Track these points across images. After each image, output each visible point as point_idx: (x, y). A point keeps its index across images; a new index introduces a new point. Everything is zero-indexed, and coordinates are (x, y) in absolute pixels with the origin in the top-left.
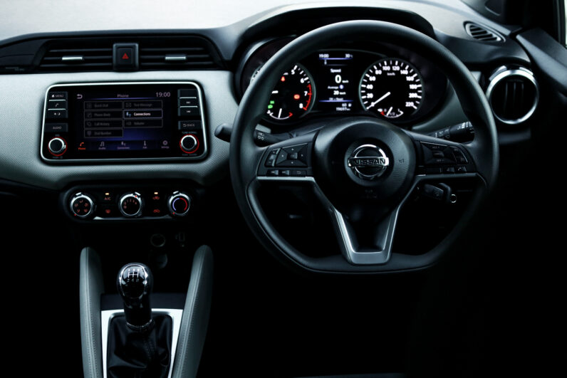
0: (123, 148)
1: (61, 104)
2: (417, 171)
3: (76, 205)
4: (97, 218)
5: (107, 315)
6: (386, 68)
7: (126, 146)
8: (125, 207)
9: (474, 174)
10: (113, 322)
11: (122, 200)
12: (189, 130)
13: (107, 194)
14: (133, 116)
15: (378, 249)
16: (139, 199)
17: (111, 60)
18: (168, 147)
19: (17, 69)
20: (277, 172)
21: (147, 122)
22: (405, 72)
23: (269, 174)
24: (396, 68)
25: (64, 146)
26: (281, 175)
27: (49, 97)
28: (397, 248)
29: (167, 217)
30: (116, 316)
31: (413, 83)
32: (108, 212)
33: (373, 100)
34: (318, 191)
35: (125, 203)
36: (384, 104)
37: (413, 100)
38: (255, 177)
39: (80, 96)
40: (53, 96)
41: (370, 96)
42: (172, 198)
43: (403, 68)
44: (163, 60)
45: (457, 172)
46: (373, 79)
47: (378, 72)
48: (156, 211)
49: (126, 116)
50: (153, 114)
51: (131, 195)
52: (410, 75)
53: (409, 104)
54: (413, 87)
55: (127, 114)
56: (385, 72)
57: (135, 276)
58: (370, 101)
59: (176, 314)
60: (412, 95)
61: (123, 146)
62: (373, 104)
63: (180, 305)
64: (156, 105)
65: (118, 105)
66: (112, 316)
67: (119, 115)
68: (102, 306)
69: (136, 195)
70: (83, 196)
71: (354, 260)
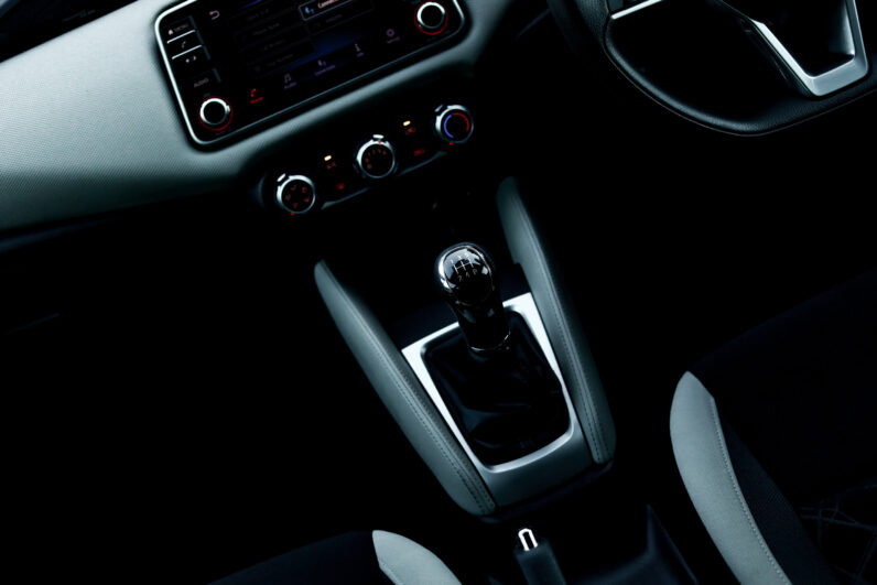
0: (324, 71)
1: (191, 41)
3: (288, 198)
4: (327, 204)
5: (414, 353)
7: (328, 66)
8: (369, 167)
10: (429, 357)
11: (359, 158)
13: (328, 158)
14: (318, 10)
16: (387, 144)
18: (398, 39)
19: (83, 14)
23: (627, 3)
25: (227, 108)
27: (165, 37)
29: (440, 154)
30: (429, 346)
32: (341, 187)
35: (367, 160)
38: (609, 18)
39: (215, 14)
40: (171, 32)
42: (439, 119)
48: (418, 152)
49: (307, 15)
51: (371, 143)
55: (307, 10)
59: (522, 305)
61: (323, 67)
63: (522, 287)
66: (424, 351)
67: (294, 17)
68: (398, 339)
69: (377, 139)
70: (292, 178)
71: (816, 91)
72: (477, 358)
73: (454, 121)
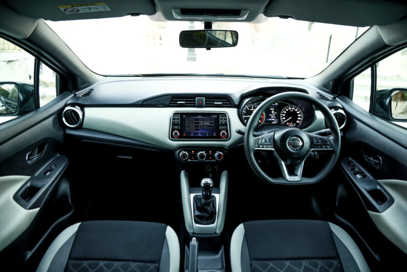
1: (178, 119)
2: (311, 147)
3: (182, 155)
4: (189, 160)
5: (192, 195)
6: (290, 109)
7: (201, 135)
8: (200, 157)
9: (332, 149)
10: (194, 198)
12: (223, 129)
13: (193, 152)
14: (203, 124)
15: (296, 175)
16: (205, 154)
17: (195, 104)
18: (216, 135)
19: (161, 106)
20: (261, 147)
21: (208, 126)
22: (296, 110)
23: (259, 147)
24: (293, 109)
25: (178, 134)
26: (263, 147)
27: (173, 116)
28: (304, 175)
29: (214, 160)
30: (196, 196)
31: (299, 114)
32: (193, 158)
33: (286, 120)
34: (276, 154)
35: (200, 155)
36: (289, 121)
37: (299, 120)
38: (254, 148)
39: (184, 116)
40: (175, 116)
41: (284, 118)
42: (217, 154)
43: (296, 109)
44: (213, 104)
45: (326, 148)
46: (285, 112)
47: (287, 110)
48: (210, 158)
50: (211, 123)
51: (202, 152)
52: (298, 111)
53: (298, 122)
54: (299, 115)
55: (201, 123)
56: (289, 110)
57: (207, 183)
58: (284, 120)
59: (217, 196)
60: (299, 118)
61: (199, 134)
62: (285, 121)
63: (219, 192)
64: (211, 120)
65: (198, 120)
66: (194, 196)
67: (198, 123)
68: (190, 192)
69: (204, 152)
70: (184, 152)
71: (288, 179)
72: (202, 201)
73: (219, 156)
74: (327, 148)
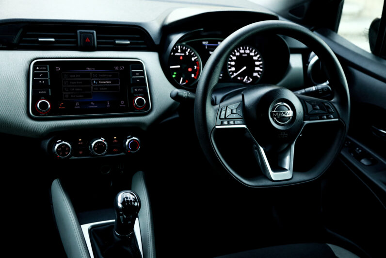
0: (92, 107)
1: (44, 75)
3: (59, 149)
4: (73, 158)
5: (86, 228)
6: (242, 51)
7: (95, 105)
8: (96, 149)
9: (337, 119)
10: (91, 231)
11: (93, 144)
12: (139, 93)
13: (80, 140)
14: (98, 83)
15: (285, 170)
16: (106, 143)
17: (76, 42)
18: (124, 106)
19: (0, 46)
20: (226, 123)
21: (109, 88)
22: (252, 54)
23: (222, 124)
24: (247, 51)
25: (49, 106)
26: (229, 124)
27: (34, 69)
29: (122, 154)
30: (93, 227)
31: (257, 61)
32: (81, 153)
33: (236, 71)
34: (249, 134)
35: (96, 146)
36: (242, 75)
37: (258, 71)
38: (215, 127)
39: (58, 69)
40: (38, 68)
41: (233, 69)
42: (128, 140)
43: (251, 52)
44: (114, 43)
45: (328, 118)
46: (234, 58)
47: (238, 54)
48: (115, 150)
49: (93, 84)
50: (113, 82)
51: (100, 140)
52: (255, 56)
53: (255, 74)
54: (257, 63)
55: (94, 82)
56: (241, 54)
57: (128, 201)
58: (233, 72)
60: (257, 69)
61: (93, 105)
62: (235, 74)
64: (114, 75)
65: (87, 75)
66: (90, 228)
67: (89, 82)
68: (81, 221)
69: (102, 140)
70: (63, 142)
72: (116, 238)
73: (133, 144)
74: (331, 118)
